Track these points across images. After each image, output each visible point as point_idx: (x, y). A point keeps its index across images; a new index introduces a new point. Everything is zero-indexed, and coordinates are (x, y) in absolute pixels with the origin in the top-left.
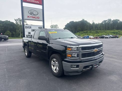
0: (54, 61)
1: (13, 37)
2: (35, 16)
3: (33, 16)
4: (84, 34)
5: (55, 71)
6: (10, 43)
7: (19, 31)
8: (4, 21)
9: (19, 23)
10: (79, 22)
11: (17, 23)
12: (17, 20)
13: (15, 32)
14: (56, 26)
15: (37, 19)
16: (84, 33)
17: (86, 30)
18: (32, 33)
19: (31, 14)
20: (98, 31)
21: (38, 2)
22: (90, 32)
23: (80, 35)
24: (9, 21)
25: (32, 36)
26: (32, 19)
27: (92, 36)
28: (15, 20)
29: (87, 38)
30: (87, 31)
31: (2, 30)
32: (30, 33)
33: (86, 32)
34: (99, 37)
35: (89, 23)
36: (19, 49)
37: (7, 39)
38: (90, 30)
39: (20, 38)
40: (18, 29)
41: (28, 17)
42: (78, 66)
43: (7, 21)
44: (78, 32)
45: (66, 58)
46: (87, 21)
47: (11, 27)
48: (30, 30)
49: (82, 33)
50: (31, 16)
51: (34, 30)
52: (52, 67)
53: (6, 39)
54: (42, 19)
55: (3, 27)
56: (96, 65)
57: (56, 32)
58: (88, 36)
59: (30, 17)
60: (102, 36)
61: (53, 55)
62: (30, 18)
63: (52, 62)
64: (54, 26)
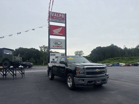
0: (69, 79)
1: (36, 64)
3: (57, 46)
4: (115, 61)
5: (70, 86)
6: (34, 70)
7: (42, 58)
8: (29, 49)
9: (44, 50)
10: (107, 47)
11: (41, 50)
12: (42, 47)
13: (39, 59)
14: (81, 52)
15: (61, 48)
16: (115, 59)
17: (118, 56)
18: (56, 60)
20: (132, 57)
21: (62, 34)
22: (122, 59)
23: (110, 63)
24: (34, 49)
25: (55, 62)
26: (56, 47)
27: (124, 64)
28: (40, 47)
29: (117, 65)
30: (119, 58)
31: (27, 57)
32: (54, 60)
33: (117, 59)
34: (132, 65)
35: (120, 48)
36: (44, 75)
37: (32, 66)
38: (122, 56)
39: (43, 65)
40: (42, 57)
41: (53, 46)
42: (83, 80)
43: (32, 48)
44: (107, 58)
45: (76, 75)
46: (117, 46)
47: (36, 55)
48: (54, 57)
49: (113, 60)
51: (57, 57)
52: (68, 83)
53: (30, 67)
54: (65, 48)
55: (28, 55)
56: (98, 81)
57: (72, 58)
58: (118, 64)
59: (55, 46)
60: (136, 63)
61: (69, 74)
62: (55, 48)
63: (68, 79)
64: (79, 52)
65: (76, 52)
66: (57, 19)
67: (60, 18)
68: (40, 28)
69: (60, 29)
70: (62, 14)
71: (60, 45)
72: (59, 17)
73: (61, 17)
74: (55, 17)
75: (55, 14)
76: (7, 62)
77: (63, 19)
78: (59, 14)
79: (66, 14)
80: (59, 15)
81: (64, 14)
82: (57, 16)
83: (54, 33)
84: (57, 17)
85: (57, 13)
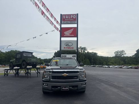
2: (70, 47)
3: (68, 47)
19: (67, 46)
21: (73, 35)
26: (67, 49)
41: (64, 48)
42: (47, 85)
50: (67, 47)
64: (120, 52)
65: (116, 52)
66: (68, 20)
67: (72, 20)
68: (52, 31)
69: (71, 31)
70: (73, 15)
71: (71, 47)
72: (70, 19)
73: (73, 18)
74: (66, 19)
75: (67, 16)
76: (24, 63)
77: (75, 20)
78: (70, 15)
79: (78, 14)
80: (70, 17)
81: (75, 15)
82: (68, 17)
83: (65, 35)
84: (68, 19)
85: (68, 15)
